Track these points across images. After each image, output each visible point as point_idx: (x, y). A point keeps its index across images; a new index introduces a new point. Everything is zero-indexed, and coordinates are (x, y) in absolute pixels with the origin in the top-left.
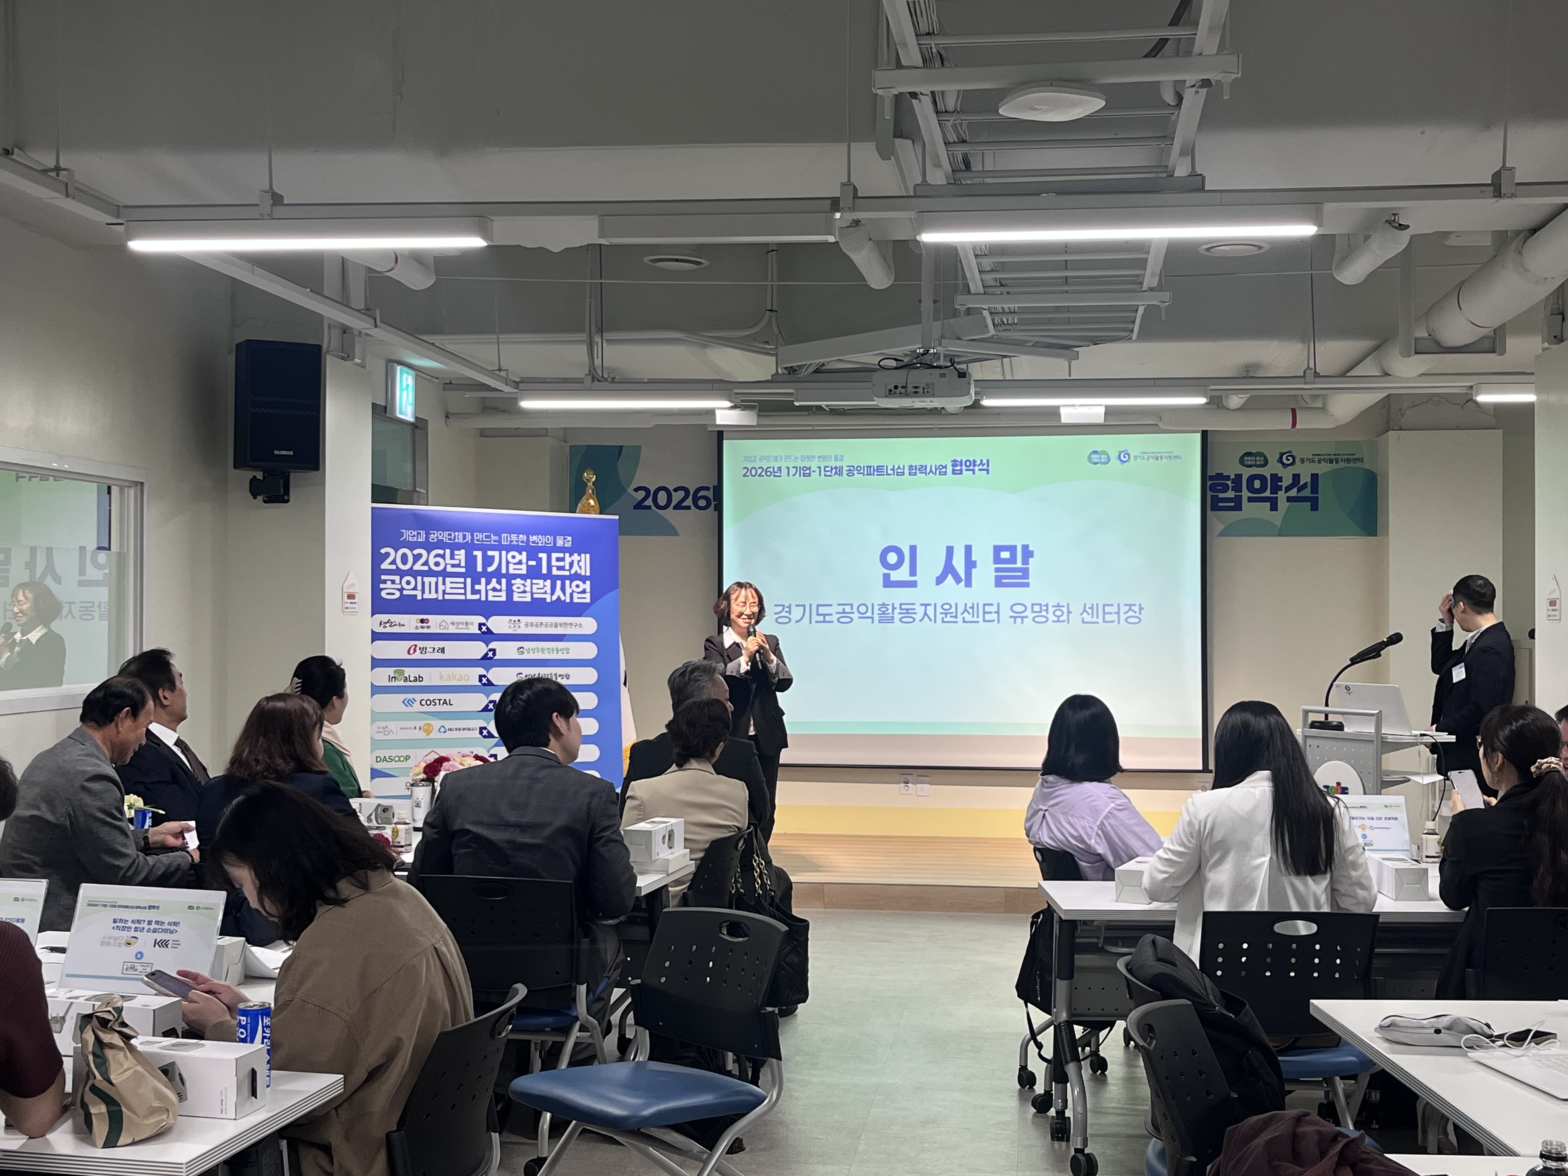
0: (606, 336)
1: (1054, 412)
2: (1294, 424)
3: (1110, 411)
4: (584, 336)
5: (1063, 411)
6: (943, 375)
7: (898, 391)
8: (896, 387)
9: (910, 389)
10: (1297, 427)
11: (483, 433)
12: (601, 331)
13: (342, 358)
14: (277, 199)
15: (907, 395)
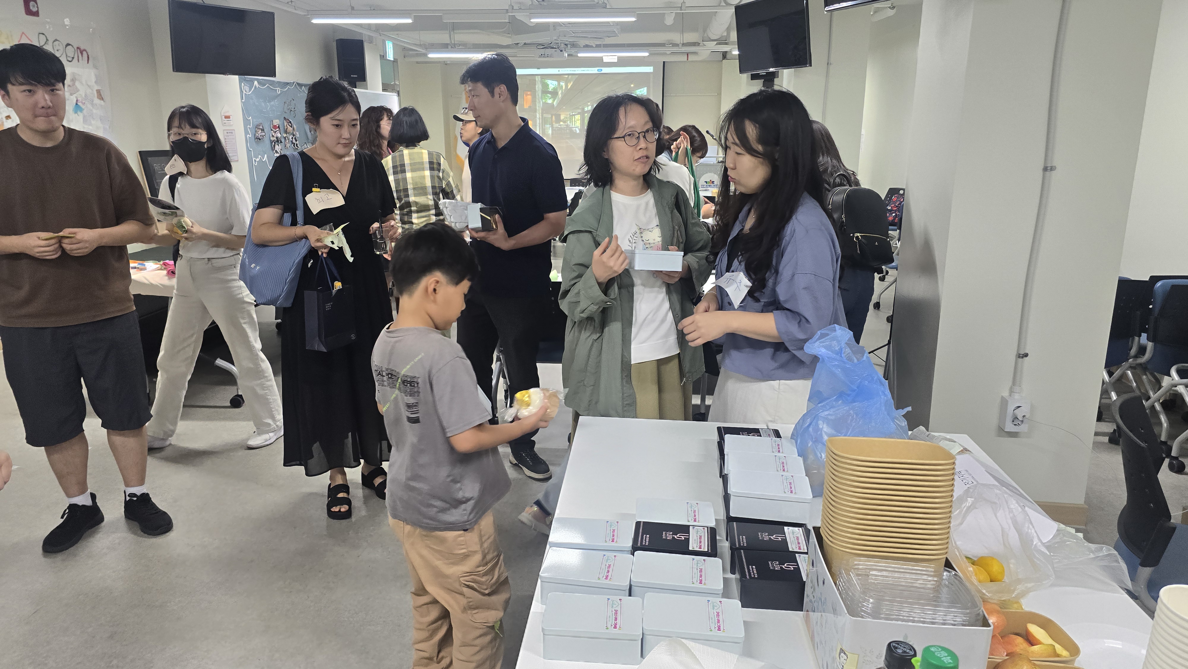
0: (455, 31)
1: (601, 58)
2: (688, 60)
3: (619, 58)
4: (448, 32)
5: (604, 58)
6: (556, 51)
7: (543, 56)
8: (542, 55)
9: (546, 55)
10: (689, 60)
11: (417, 63)
12: (453, 30)
13: (369, 43)
14: (353, 8)
15: (545, 57)
